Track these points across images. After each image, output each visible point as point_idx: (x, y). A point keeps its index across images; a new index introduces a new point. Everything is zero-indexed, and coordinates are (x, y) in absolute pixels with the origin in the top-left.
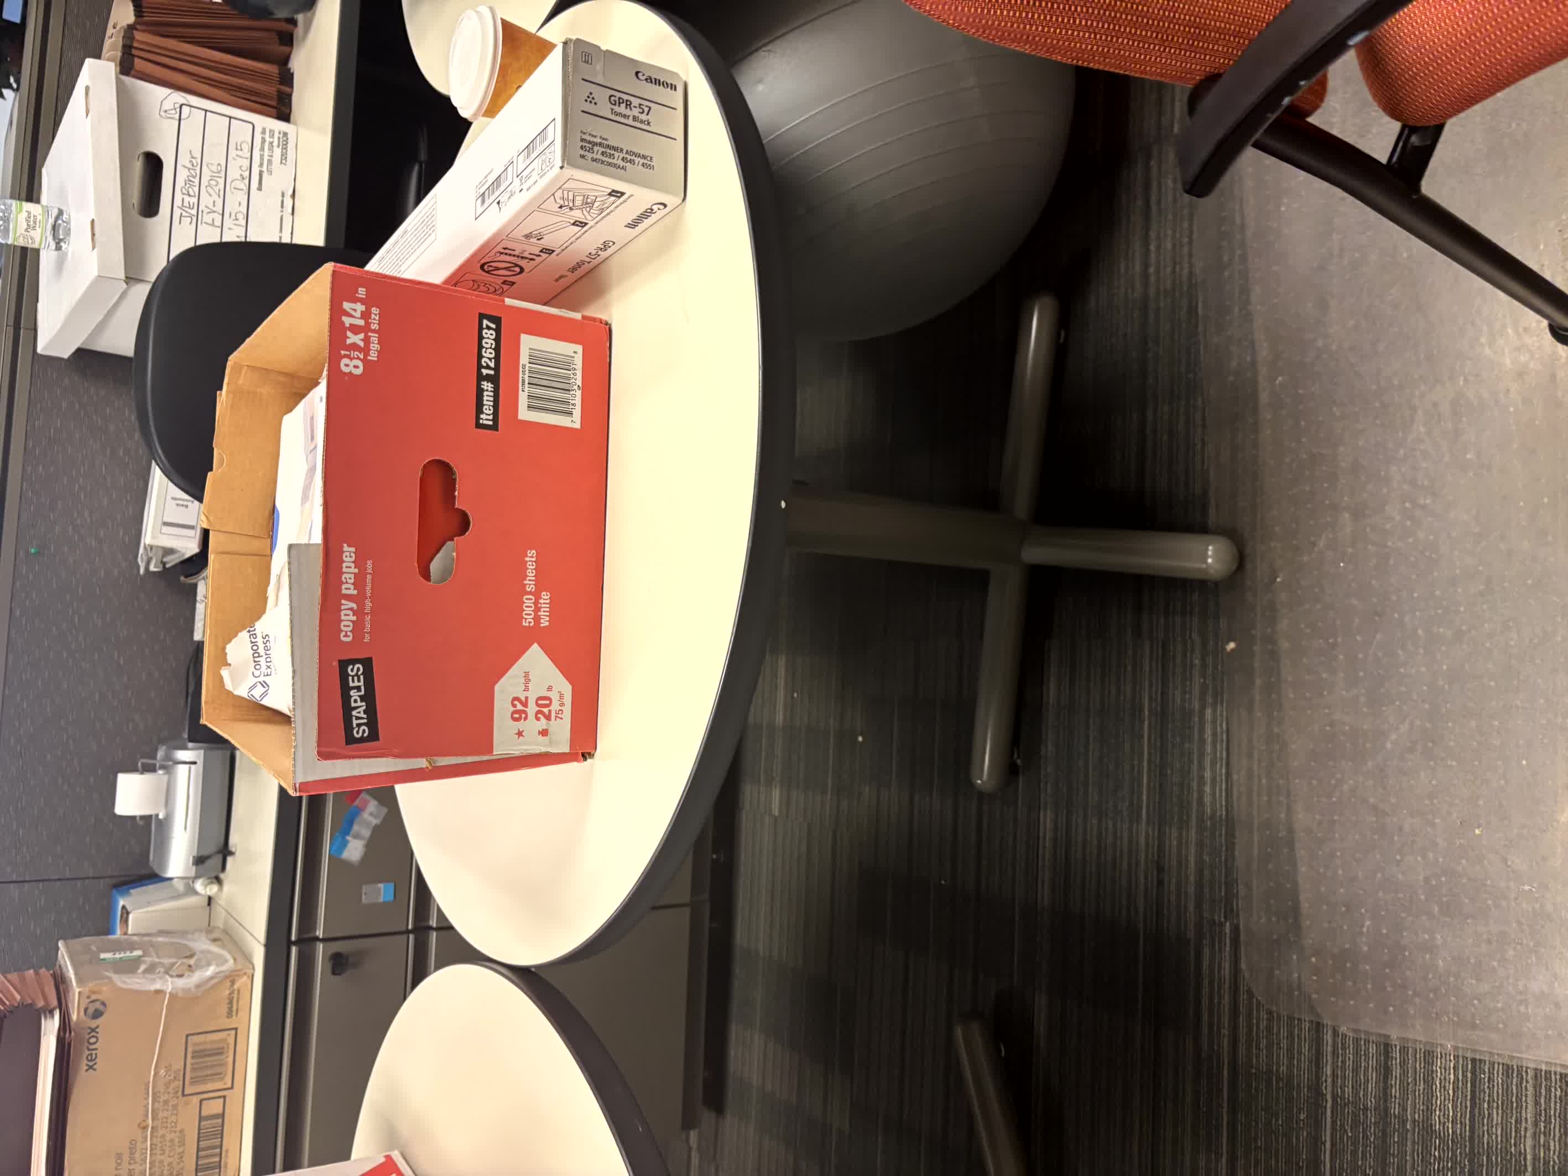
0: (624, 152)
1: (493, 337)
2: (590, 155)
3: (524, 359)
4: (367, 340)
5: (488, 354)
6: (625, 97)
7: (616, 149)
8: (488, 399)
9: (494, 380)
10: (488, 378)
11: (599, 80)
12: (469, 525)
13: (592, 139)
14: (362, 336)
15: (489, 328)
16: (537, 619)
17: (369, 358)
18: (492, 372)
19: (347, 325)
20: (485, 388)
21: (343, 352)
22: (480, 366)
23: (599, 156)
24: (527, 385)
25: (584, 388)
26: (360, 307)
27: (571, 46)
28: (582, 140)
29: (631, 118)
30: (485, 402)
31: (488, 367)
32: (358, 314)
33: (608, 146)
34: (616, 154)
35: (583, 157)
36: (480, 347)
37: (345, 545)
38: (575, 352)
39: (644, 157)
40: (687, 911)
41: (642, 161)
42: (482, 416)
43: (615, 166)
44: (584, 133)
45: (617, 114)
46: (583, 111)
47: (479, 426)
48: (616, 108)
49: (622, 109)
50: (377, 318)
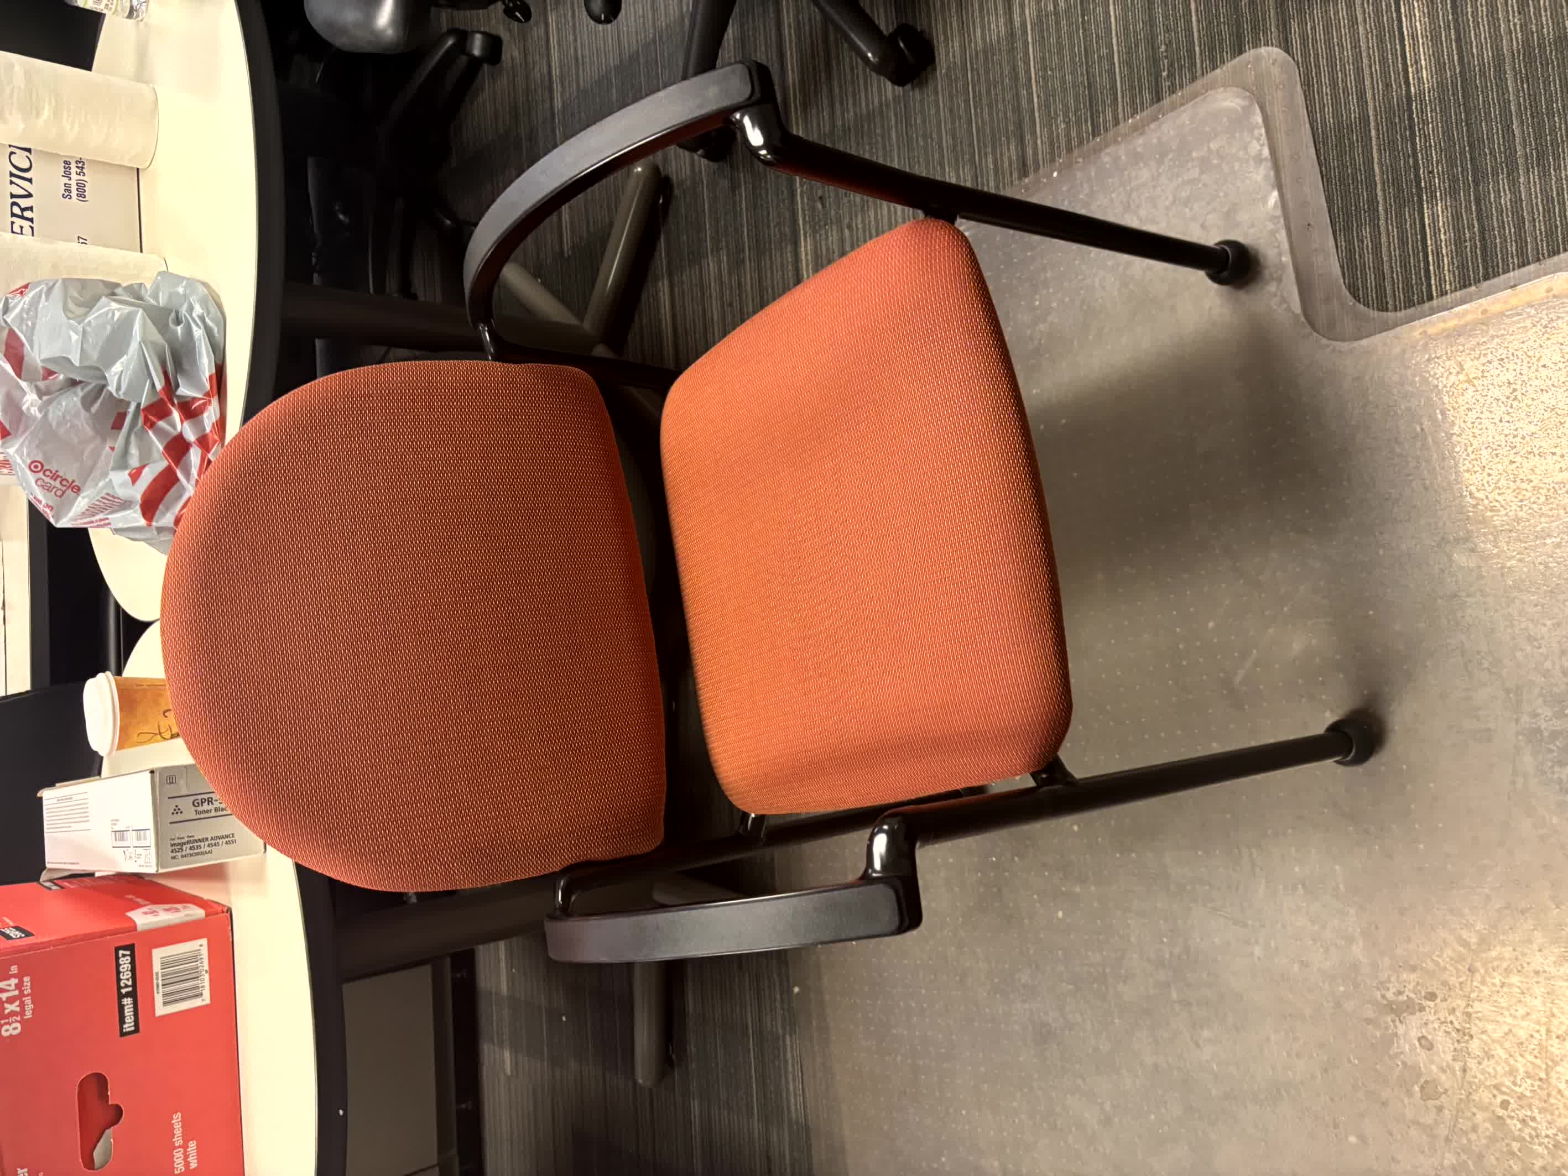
0: (209, 839)
1: (129, 961)
2: (179, 854)
3: (157, 967)
4: (22, 1005)
5: (126, 977)
6: (206, 796)
7: (200, 840)
8: (128, 1011)
9: (133, 995)
10: (128, 995)
11: (184, 792)
12: (122, 1111)
13: (180, 841)
14: (17, 1003)
15: (124, 956)
16: (187, 1164)
17: (25, 1017)
18: (130, 989)
19: (4, 999)
20: (125, 1003)
21: (2, 1022)
22: (119, 988)
23: (189, 851)
24: (161, 987)
25: (212, 971)
26: (14, 981)
27: (157, 775)
28: (172, 845)
29: (213, 811)
30: (126, 1014)
31: (126, 986)
32: (13, 987)
33: (196, 841)
34: (202, 844)
35: (174, 858)
36: (118, 972)
37: (18, 1169)
38: (201, 946)
39: (227, 836)
40: (437, 1169)
41: (224, 841)
42: (124, 1026)
43: (202, 853)
44: (174, 839)
45: (200, 813)
46: (171, 823)
47: (123, 1034)
48: (200, 809)
49: (206, 807)
50: (29, 984)
